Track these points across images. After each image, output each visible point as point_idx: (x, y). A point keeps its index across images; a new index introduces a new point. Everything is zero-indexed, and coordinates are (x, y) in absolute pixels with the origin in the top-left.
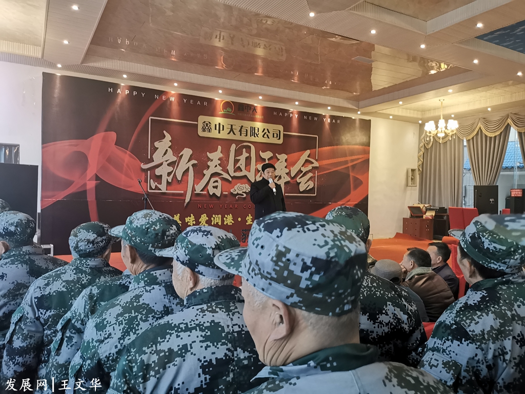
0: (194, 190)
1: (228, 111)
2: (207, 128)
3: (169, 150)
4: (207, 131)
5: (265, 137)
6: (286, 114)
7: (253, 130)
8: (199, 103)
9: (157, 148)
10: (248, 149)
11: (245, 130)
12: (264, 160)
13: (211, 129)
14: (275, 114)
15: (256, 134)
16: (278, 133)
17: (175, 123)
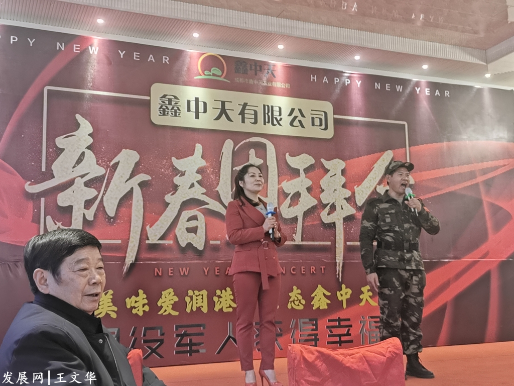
0: (144, 237)
1: (214, 75)
2: (170, 107)
3: (89, 154)
4: (170, 113)
5: (294, 124)
6: (337, 80)
7: (268, 112)
8: (151, 58)
9: (62, 150)
10: (261, 149)
11: (253, 112)
12: (295, 173)
13: (179, 109)
14: (314, 80)
15: (276, 119)
16: (323, 118)
17: (101, 98)
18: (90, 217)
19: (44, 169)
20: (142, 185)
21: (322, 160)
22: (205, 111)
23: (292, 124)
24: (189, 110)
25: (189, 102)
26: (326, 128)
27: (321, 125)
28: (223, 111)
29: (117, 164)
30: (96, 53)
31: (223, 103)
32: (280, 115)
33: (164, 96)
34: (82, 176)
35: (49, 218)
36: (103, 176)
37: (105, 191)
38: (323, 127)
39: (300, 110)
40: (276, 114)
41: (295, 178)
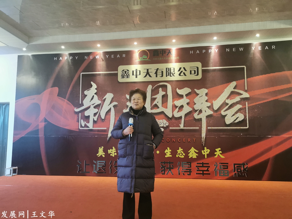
1: (144, 58)
2: (125, 74)
3: (96, 96)
4: (125, 77)
5: (181, 75)
6: (204, 51)
7: (168, 71)
8: (118, 56)
9: (86, 95)
10: (165, 87)
11: (161, 72)
12: (181, 96)
13: (129, 75)
14: (191, 53)
15: (172, 73)
16: (196, 70)
17: (99, 75)
18: (96, 120)
19: (80, 103)
20: (114, 106)
21: (195, 90)
22: (140, 74)
23: (180, 75)
24: (133, 75)
25: (133, 71)
26: (198, 75)
28: (148, 73)
29: (105, 99)
30: (98, 58)
31: (148, 70)
32: (174, 71)
33: (123, 70)
34: (93, 105)
35: (82, 120)
36: (100, 104)
37: (101, 109)
38: (196, 74)
39: (184, 68)
40: (172, 71)
41: (181, 99)
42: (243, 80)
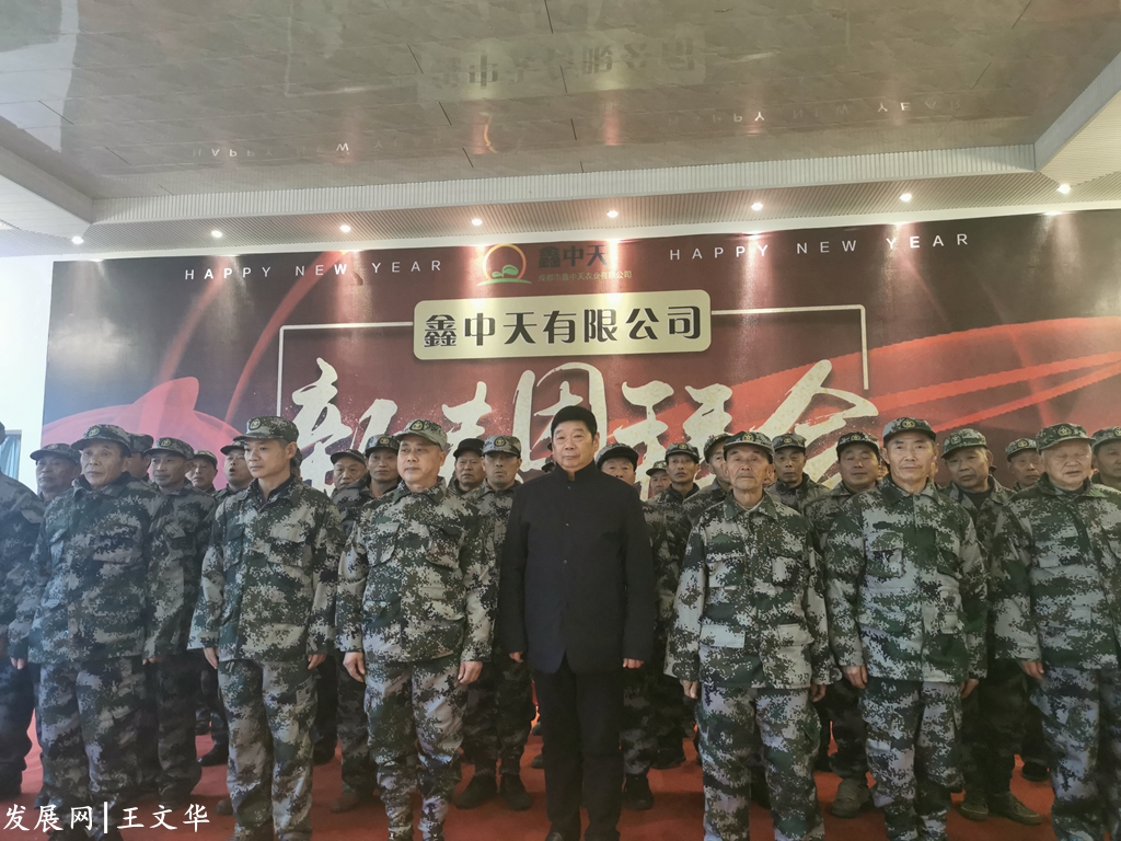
1: (506, 276)
2: (441, 333)
3: (333, 411)
4: (440, 342)
5: (638, 335)
6: (719, 251)
7: (593, 320)
8: (416, 266)
9: (300, 408)
10: (580, 380)
11: (567, 324)
12: (638, 412)
13: (453, 334)
14: (675, 257)
15: (606, 330)
16: (691, 318)
17: (348, 332)
21: (689, 389)
22: (492, 332)
23: (633, 335)
24: (468, 333)
25: (468, 322)
26: (697, 334)
27: (687, 329)
28: (520, 328)
29: (368, 419)
30: (343, 272)
31: (520, 317)
32: (613, 323)
33: (433, 318)
34: (324, 441)
36: (348, 438)
38: (691, 333)
39: (649, 312)
40: (606, 321)
41: (638, 421)
42: (857, 354)
